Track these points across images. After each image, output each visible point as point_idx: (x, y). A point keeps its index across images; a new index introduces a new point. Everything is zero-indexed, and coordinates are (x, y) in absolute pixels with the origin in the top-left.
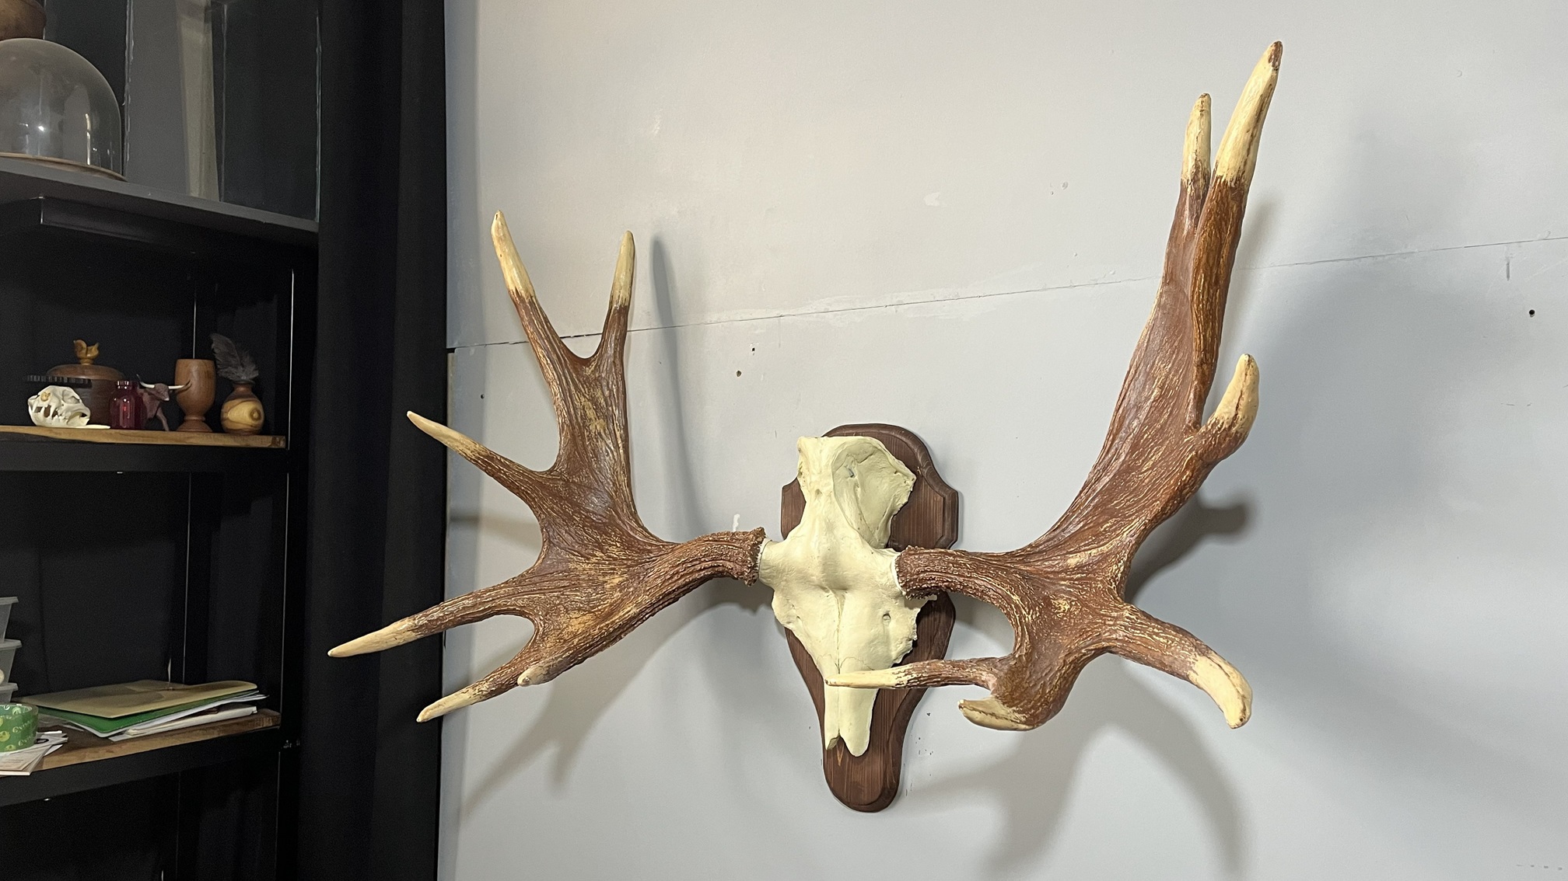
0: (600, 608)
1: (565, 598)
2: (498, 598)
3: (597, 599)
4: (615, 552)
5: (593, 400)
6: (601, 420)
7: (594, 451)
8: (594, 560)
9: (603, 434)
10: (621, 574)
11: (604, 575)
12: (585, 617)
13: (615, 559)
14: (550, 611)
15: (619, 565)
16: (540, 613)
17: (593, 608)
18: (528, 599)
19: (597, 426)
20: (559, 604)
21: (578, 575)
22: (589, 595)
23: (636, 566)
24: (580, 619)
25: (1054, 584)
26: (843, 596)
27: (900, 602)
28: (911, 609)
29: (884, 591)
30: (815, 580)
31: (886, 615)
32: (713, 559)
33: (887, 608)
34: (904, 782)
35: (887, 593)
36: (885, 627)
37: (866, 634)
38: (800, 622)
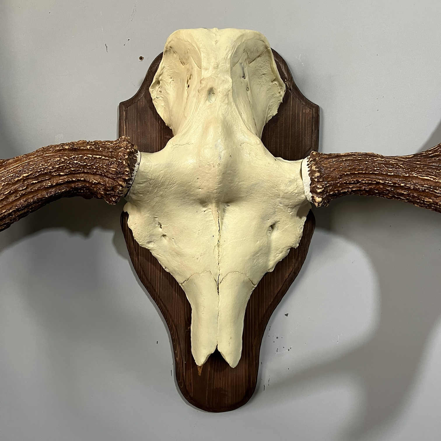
26: (224, 211)
27: (294, 212)
28: (301, 217)
29: (284, 200)
30: (202, 192)
31: (272, 227)
32: (71, 173)
33: (276, 218)
34: (261, 379)
35: (287, 202)
36: (268, 237)
37: (252, 246)
38: (165, 241)
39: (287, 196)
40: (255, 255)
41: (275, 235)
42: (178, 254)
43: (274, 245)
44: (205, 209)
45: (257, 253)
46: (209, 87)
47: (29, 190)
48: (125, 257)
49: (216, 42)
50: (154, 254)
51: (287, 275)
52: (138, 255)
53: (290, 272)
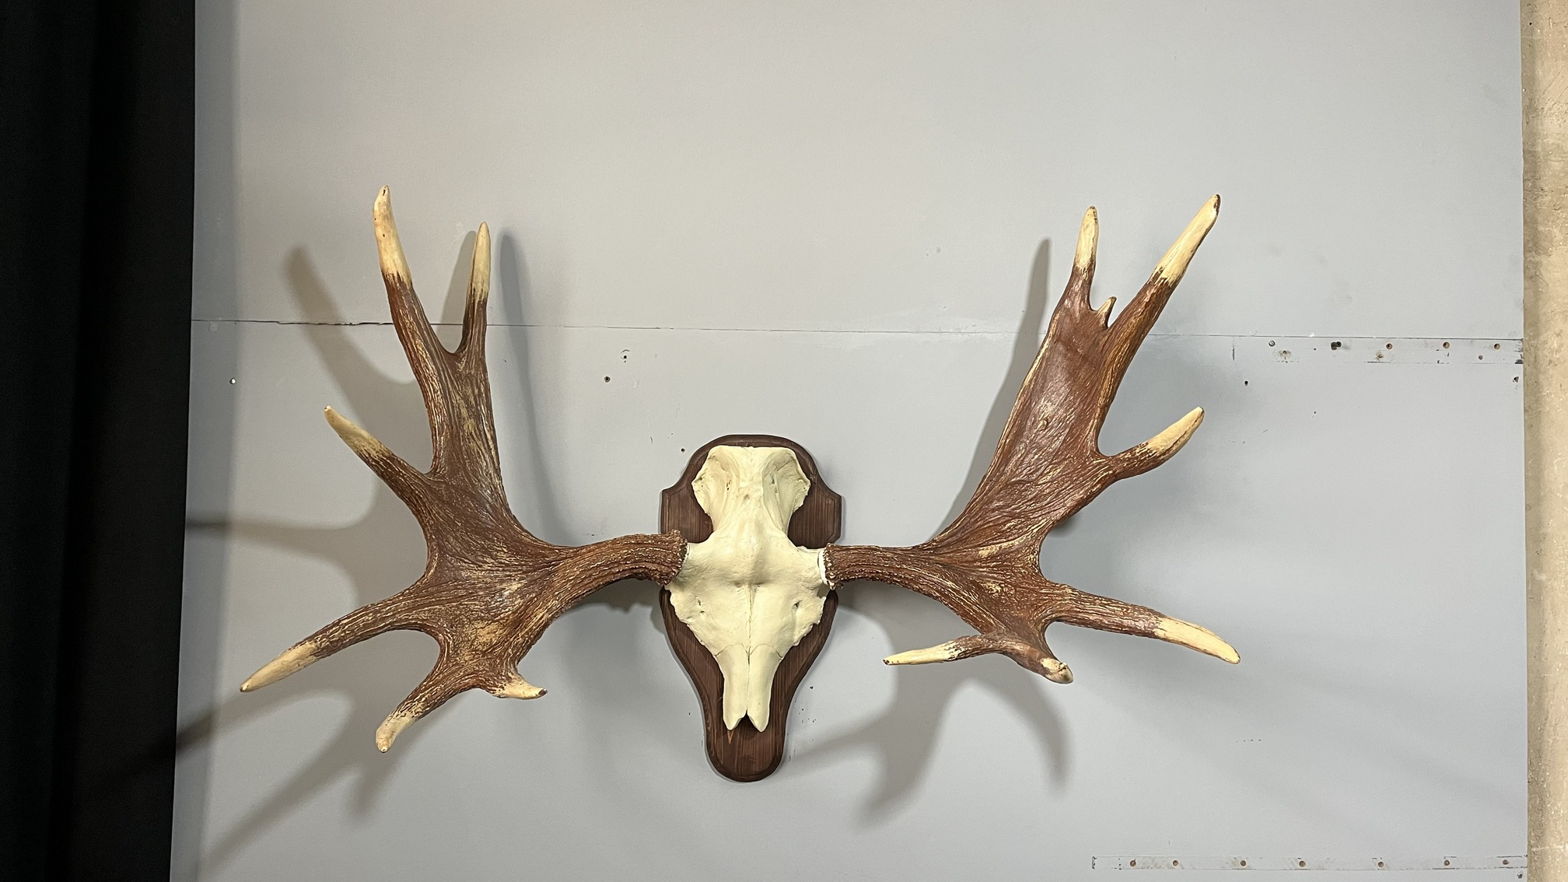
0: (502, 616)
1: (464, 608)
2: (399, 612)
3: (497, 607)
4: (505, 558)
5: (466, 398)
6: (472, 420)
7: (467, 451)
8: (486, 567)
9: (475, 436)
10: (519, 580)
11: (502, 582)
12: (491, 627)
13: (507, 565)
14: (455, 622)
15: (514, 571)
16: (445, 626)
17: (496, 615)
18: (429, 610)
19: (469, 425)
20: (460, 615)
21: (474, 584)
22: (487, 603)
23: (535, 571)
24: (487, 629)
25: (974, 571)
26: (755, 591)
27: (815, 593)
28: (821, 598)
29: (805, 583)
30: (737, 576)
31: (797, 605)
32: (635, 562)
33: (800, 598)
34: (787, 750)
35: (807, 585)
36: (793, 615)
37: (779, 622)
38: (703, 616)
39: (808, 580)
40: (782, 629)
41: (800, 611)
42: (715, 628)
43: (798, 621)
44: (738, 589)
45: (783, 628)
46: (745, 495)
47: (600, 575)
48: (661, 631)
49: (752, 460)
50: (692, 628)
51: (812, 648)
52: (675, 629)
53: (814, 646)
